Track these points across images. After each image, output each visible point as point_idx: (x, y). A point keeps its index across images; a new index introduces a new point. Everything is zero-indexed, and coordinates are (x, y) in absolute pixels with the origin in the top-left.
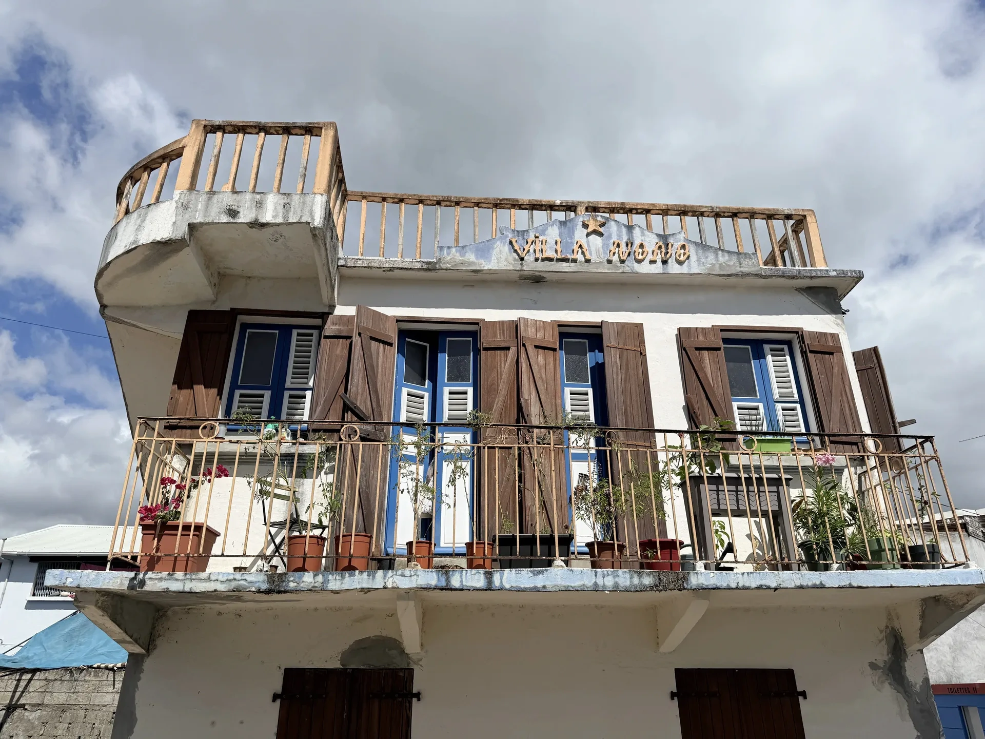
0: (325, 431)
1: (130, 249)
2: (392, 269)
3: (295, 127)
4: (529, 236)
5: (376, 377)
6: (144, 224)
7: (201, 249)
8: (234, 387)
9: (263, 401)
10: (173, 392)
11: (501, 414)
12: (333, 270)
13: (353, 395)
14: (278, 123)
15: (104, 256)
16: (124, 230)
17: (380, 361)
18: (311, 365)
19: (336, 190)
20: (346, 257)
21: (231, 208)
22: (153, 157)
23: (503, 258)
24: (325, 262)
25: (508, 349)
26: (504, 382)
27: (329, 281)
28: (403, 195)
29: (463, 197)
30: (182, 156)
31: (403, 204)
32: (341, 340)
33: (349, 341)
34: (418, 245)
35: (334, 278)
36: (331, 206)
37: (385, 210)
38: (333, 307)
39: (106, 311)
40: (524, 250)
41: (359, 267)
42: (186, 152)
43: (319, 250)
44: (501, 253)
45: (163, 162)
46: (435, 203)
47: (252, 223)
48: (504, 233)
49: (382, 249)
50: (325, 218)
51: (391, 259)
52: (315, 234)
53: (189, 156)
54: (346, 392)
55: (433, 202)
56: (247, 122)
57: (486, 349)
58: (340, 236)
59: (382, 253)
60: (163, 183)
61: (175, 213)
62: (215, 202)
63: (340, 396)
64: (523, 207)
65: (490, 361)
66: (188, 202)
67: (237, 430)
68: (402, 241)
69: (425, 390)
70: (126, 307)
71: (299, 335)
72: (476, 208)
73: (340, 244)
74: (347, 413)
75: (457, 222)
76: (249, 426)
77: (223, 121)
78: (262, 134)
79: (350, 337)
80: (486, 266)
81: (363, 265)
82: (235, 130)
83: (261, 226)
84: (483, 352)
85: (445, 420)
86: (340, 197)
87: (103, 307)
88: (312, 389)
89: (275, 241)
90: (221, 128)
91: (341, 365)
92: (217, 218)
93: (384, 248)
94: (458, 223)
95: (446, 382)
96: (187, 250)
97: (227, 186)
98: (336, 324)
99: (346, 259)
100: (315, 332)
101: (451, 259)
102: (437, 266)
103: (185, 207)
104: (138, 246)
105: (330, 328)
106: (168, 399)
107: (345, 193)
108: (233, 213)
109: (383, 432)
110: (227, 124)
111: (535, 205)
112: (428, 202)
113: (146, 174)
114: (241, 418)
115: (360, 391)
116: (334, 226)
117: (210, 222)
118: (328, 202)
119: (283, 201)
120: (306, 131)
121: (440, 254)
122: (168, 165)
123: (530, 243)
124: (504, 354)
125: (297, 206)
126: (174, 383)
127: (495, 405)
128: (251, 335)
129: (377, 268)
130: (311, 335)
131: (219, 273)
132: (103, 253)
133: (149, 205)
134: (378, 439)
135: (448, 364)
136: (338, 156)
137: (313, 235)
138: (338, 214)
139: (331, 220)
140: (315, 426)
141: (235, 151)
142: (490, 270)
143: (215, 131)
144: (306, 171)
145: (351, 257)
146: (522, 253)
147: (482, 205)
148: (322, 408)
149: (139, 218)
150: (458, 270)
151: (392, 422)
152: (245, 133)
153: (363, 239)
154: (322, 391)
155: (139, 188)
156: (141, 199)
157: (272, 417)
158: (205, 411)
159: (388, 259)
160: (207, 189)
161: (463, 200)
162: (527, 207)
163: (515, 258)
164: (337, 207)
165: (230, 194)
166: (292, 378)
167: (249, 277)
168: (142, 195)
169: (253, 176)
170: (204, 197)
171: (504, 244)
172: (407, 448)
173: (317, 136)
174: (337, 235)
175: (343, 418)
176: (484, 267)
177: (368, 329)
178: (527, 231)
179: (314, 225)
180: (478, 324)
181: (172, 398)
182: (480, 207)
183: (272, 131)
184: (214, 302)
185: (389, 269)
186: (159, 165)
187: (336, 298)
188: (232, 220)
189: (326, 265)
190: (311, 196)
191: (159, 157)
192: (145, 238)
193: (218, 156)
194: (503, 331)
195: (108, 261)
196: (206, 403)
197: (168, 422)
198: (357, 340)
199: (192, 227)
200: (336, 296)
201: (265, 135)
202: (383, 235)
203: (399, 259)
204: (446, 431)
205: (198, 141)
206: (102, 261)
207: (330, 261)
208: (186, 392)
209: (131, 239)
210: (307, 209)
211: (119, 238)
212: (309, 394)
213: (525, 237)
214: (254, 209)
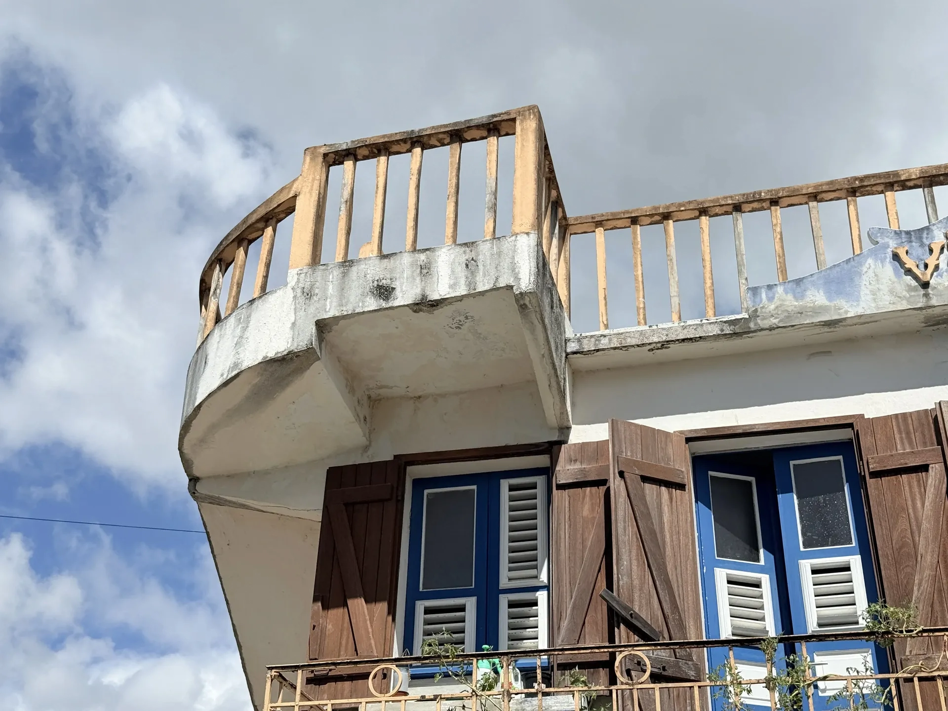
0: (583, 666)
1: (228, 378)
2: (664, 345)
3: (469, 128)
4: (933, 238)
5: (663, 556)
6: (247, 334)
7: (339, 360)
8: (413, 596)
9: (464, 617)
10: (315, 615)
11: (932, 606)
12: (560, 362)
13: (624, 592)
14: (441, 126)
15: (190, 397)
16: (218, 348)
17: (665, 520)
18: (540, 543)
19: (549, 220)
20: (578, 335)
21: (381, 284)
22: (250, 222)
23: (885, 288)
24: (544, 351)
25: (924, 468)
26: (926, 538)
27: (554, 384)
28: (668, 207)
29: (783, 189)
30: (294, 211)
31: (671, 222)
32: (588, 489)
33: (603, 489)
34: (709, 292)
35: (562, 376)
36: (545, 249)
37: (639, 239)
38: (565, 430)
39: (200, 488)
40: (926, 266)
41: (603, 350)
42: (299, 204)
43: (533, 331)
44: (877, 280)
45: (266, 226)
46: (730, 209)
47: (417, 304)
48: (879, 240)
49: (641, 311)
50: (538, 274)
51: (661, 326)
52: (524, 304)
53: (305, 208)
54: (610, 586)
55: (725, 209)
56: (391, 135)
57: (876, 475)
58: (564, 299)
59: (642, 316)
60: (270, 261)
61: (293, 307)
62: (354, 278)
63: (601, 596)
64: (911, 184)
65: (888, 496)
66: (312, 286)
67: (432, 676)
68: (676, 289)
69: (762, 570)
70: (228, 476)
71: (512, 488)
72: (813, 204)
73: (566, 315)
74: (619, 628)
75: (779, 236)
76: (452, 665)
77: (353, 142)
78: (417, 150)
79: (603, 482)
80: (849, 309)
81: (612, 346)
82: (373, 152)
83: (432, 306)
84: (871, 482)
85: (812, 627)
86: (557, 231)
87: (194, 480)
88: (547, 587)
89: (456, 328)
90: (351, 154)
91: (594, 535)
92: (360, 305)
93: (644, 308)
94: (781, 239)
95: (802, 549)
96: (317, 366)
97: (369, 247)
98: (576, 461)
99: (579, 340)
100: (540, 480)
101: (777, 307)
102: (752, 325)
103: (308, 294)
104: (242, 372)
105: (566, 471)
106: (309, 628)
107: (564, 223)
108: (384, 291)
109: (692, 660)
110: (359, 145)
111: (934, 176)
112: (717, 210)
113: (241, 251)
114: (436, 652)
115: (636, 582)
116: (554, 284)
117: (350, 313)
118: (539, 244)
119: (463, 259)
120: (489, 131)
121: (754, 302)
122: (274, 230)
123: (936, 251)
124: (919, 481)
125: (488, 262)
126: (315, 600)
127: (915, 588)
128: (433, 498)
129: (638, 346)
130: (534, 486)
131: (369, 397)
132: (188, 391)
133: (252, 302)
134: (684, 676)
135: (801, 514)
136: (547, 162)
137: (521, 306)
138: (557, 263)
139: (548, 276)
140: (562, 659)
141: (377, 188)
142: (861, 316)
143: (342, 159)
144: (496, 199)
145: (588, 334)
146: (923, 274)
147: (824, 195)
148: (570, 622)
149: (238, 325)
150: (793, 326)
151: (705, 639)
152: (390, 153)
153: (605, 298)
154: (566, 588)
155: (234, 275)
156: (238, 293)
157: (484, 646)
158: (370, 644)
159: (654, 327)
160: (339, 258)
161: (785, 194)
162: (919, 182)
163: (909, 286)
164: (554, 250)
165: (377, 261)
166: (510, 570)
167: (420, 397)
168: (239, 285)
169: (411, 223)
170: (335, 273)
171: (883, 261)
172: (749, 691)
173: (507, 134)
174: (560, 300)
175: (611, 639)
176: (846, 312)
177: (635, 463)
178: (927, 228)
179: (520, 289)
180: (850, 426)
181: (314, 626)
182: (821, 201)
183: (433, 141)
184: (366, 448)
185: (659, 345)
186: (261, 233)
187: (570, 414)
188: (384, 305)
189: (546, 355)
190: (509, 240)
191: (258, 221)
192: (251, 357)
193: (350, 202)
194: (908, 433)
195: (197, 403)
196: (370, 630)
197: (312, 672)
198: (619, 486)
199: (322, 326)
200: (569, 409)
201: (422, 150)
202: (641, 283)
203: (676, 324)
204: (818, 651)
205: (316, 182)
206: (188, 405)
207: (553, 349)
208: (337, 613)
209: (229, 363)
210: (505, 264)
211: (210, 362)
212: (542, 597)
213: (925, 240)
214: (418, 279)
